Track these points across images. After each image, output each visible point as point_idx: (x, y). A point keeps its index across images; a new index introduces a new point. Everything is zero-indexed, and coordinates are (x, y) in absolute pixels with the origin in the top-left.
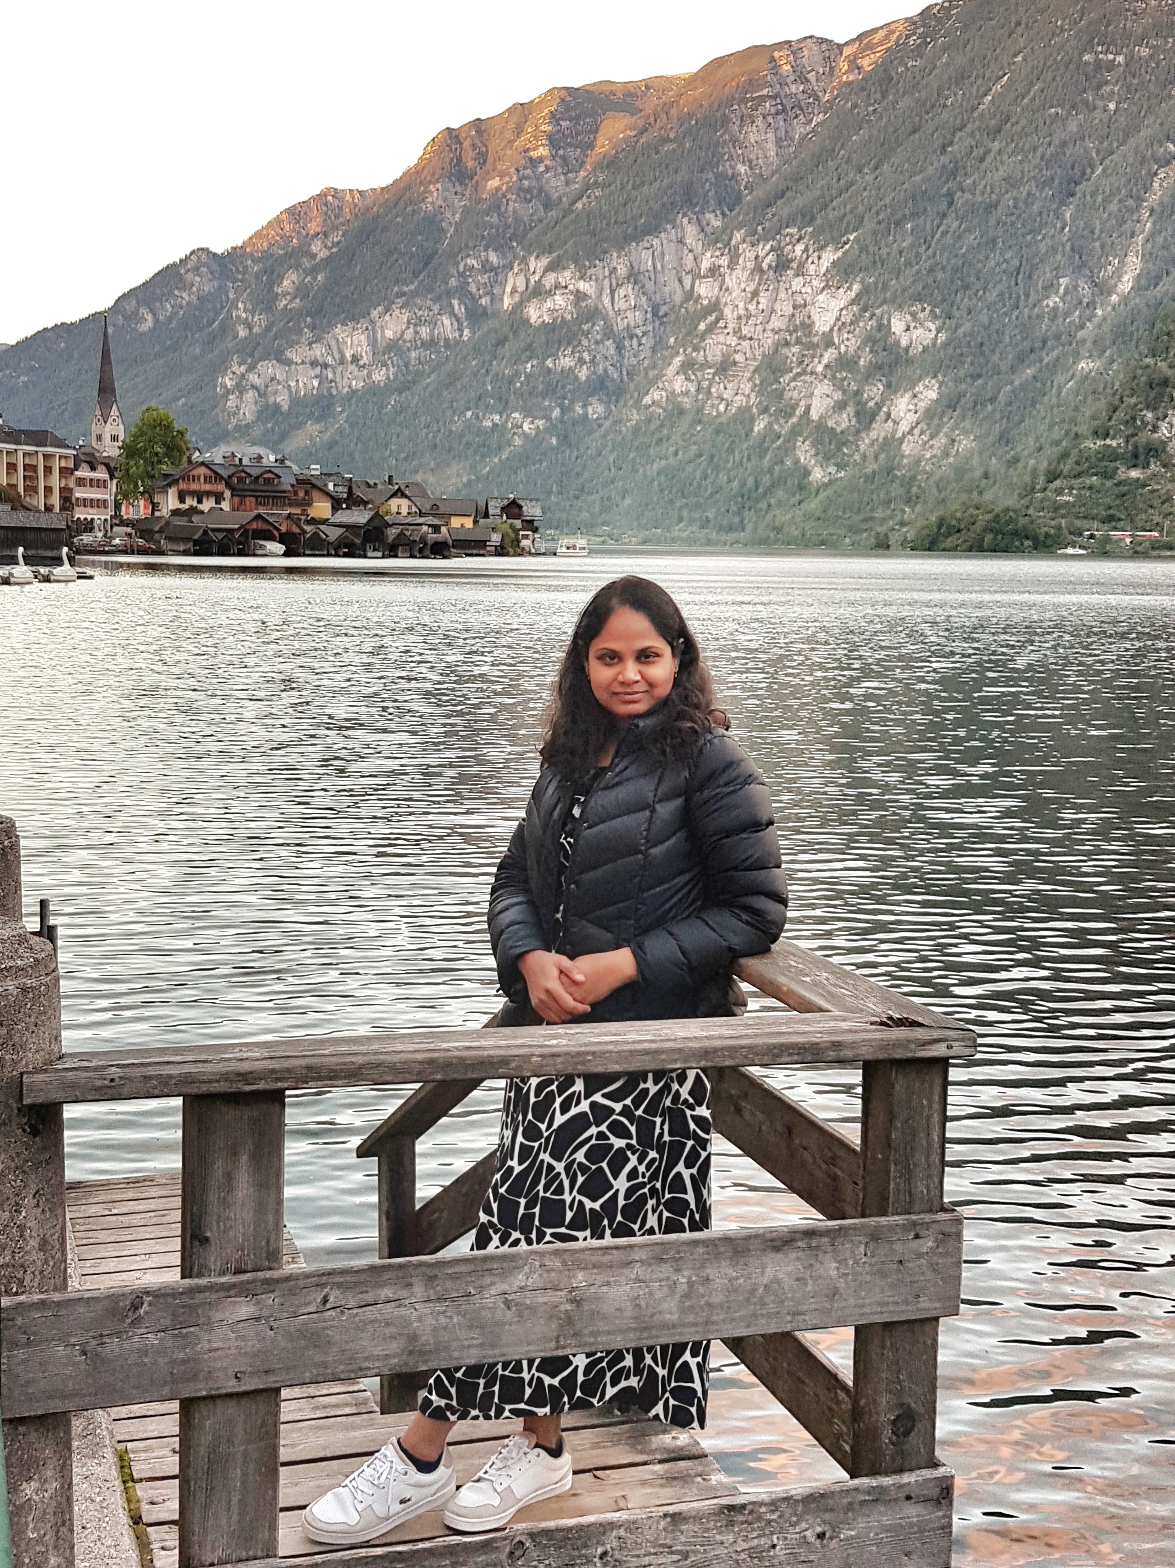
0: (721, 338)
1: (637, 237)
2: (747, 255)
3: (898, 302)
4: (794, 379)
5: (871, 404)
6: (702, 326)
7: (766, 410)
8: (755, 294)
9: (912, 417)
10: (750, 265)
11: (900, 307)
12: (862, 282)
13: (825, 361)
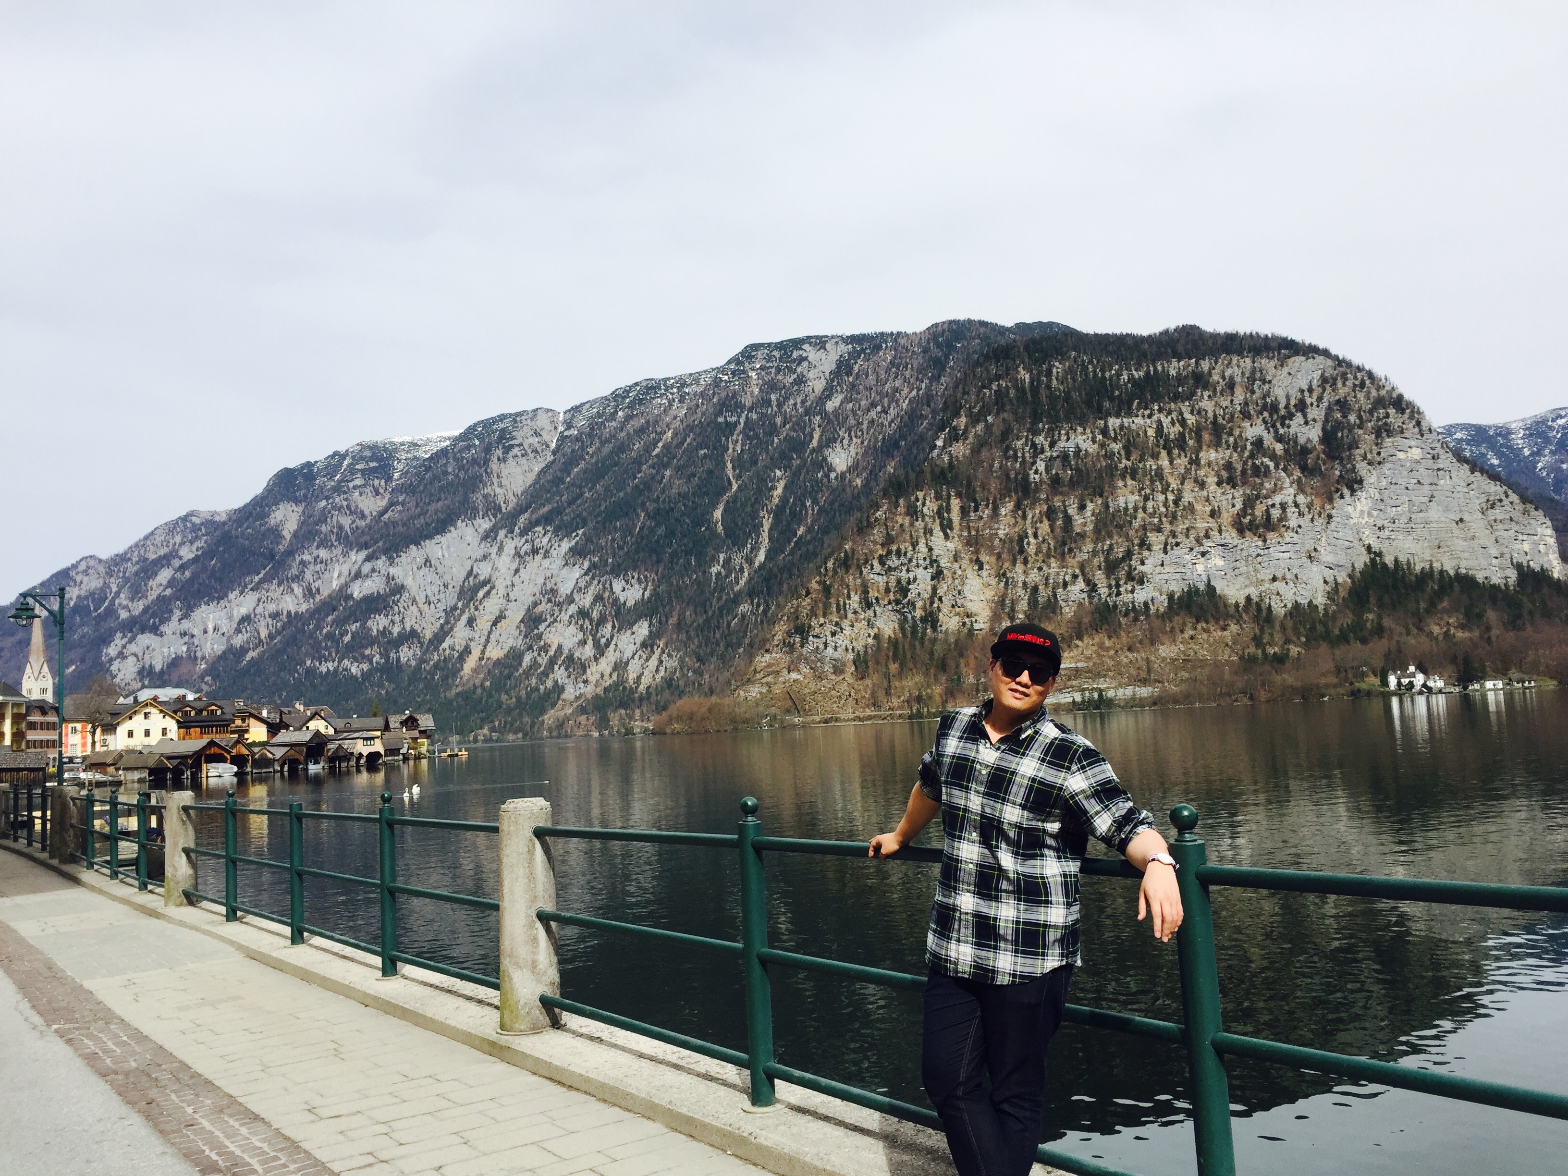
0: (496, 600)
1: (430, 537)
2: (510, 546)
3: (617, 571)
4: (549, 626)
5: (603, 641)
6: (481, 594)
7: (530, 648)
8: (517, 571)
9: (632, 648)
10: (513, 552)
11: (618, 576)
12: (590, 560)
13: (570, 612)
